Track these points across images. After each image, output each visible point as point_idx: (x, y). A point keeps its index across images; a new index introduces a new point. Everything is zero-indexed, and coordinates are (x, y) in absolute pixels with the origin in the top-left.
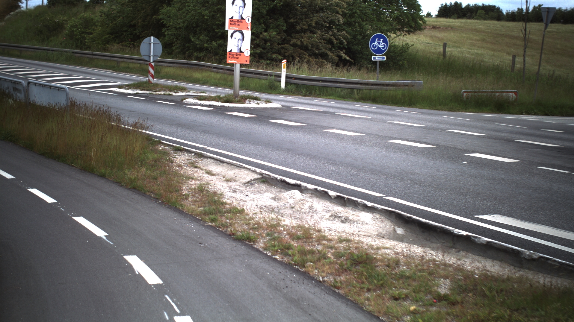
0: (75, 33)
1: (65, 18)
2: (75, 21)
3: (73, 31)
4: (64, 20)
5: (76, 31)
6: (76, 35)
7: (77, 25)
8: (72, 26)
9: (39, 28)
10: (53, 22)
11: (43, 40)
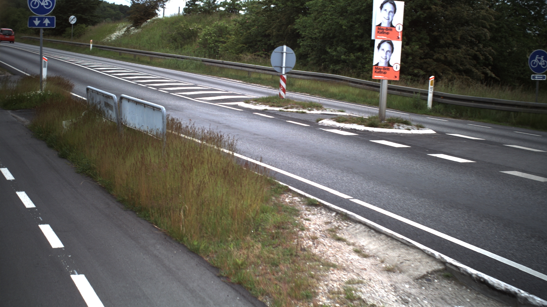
0: (209, 41)
1: (200, 26)
2: (209, 29)
3: (206, 40)
4: (198, 28)
5: (210, 40)
6: (210, 43)
7: (211, 33)
8: (205, 35)
9: (173, 35)
10: (187, 30)
11: (177, 48)
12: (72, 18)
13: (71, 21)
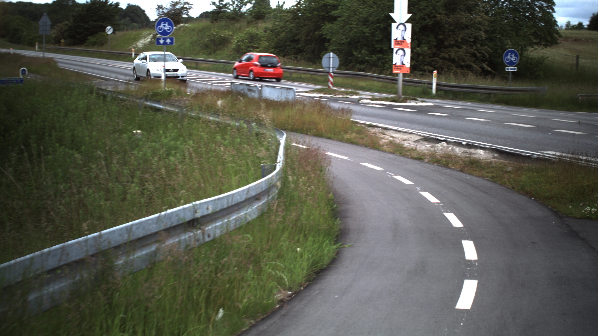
0: (242, 47)
1: (230, 33)
2: (241, 36)
3: (239, 46)
4: (229, 35)
5: (242, 45)
6: (243, 49)
7: (243, 40)
8: (238, 41)
9: (206, 42)
10: (219, 37)
11: (210, 54)
12: (108, 29)
13: (108, 31)
